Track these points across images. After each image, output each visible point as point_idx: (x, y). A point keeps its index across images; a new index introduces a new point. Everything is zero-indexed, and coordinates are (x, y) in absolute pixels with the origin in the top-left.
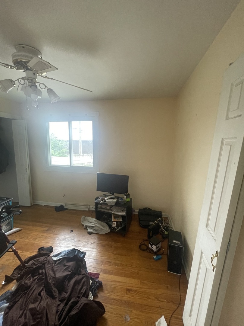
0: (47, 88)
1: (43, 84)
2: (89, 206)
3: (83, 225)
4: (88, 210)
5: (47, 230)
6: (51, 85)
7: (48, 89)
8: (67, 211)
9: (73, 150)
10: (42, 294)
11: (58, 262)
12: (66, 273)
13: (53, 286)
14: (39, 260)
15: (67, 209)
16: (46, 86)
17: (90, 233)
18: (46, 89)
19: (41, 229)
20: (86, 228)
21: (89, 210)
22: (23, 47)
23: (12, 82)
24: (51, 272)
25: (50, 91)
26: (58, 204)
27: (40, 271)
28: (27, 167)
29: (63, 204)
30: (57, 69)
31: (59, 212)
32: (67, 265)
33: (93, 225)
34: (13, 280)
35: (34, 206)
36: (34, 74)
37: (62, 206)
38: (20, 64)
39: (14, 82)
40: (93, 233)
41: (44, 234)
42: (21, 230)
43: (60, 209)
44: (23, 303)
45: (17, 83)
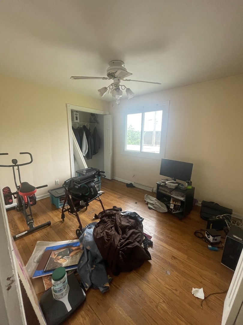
0: (126, 88)
1: (124, 86)
2: (153, 188)
3: (145, 201)
4: (151, 191)
5: (119, 197)
6: (128, 85)
7: (127, 89)
8: (135, 188)
9: (144, 138)
10: (113, 228)
11: (123, 216)
12: (128, 224)
13: (119, 228)
14: (113, 212)
15: (134, 187)
16: (125, 87)
17: (150, 208)
18: (126, 89)
19: (116, 195)
20: (147, 204)
21: (153, 192)
22: (113, 62)
23: (106, 89)
24: (119, 220)
25: (128, 90)
26: (129, 182)
27: (113, 217)
28: (111, 151)
29: (133, 183)
30: (132, 74)
31: (129, 188)
32: (129, 220)
33: (153, 202)
34: (99, 218)
35: (113, 180)
36: (119, 80)
37: (131, 184)
38: (111, 75)
39: (107, 88)
40: (152, 209)
41: (117, 199)
42: (104, 193)
43: (130, 186)
44: (102, 228)
45: (108, 88)
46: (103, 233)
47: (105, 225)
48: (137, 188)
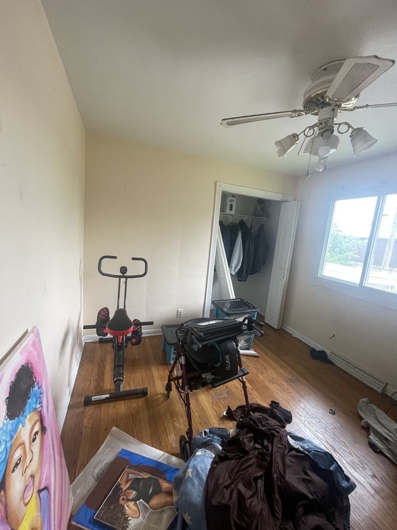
0: (352, 128)
1: (346, 123)
2: (387, 385)
3: (361, 418)
4: (380, 391)
5: (290, 380)
7: (354, 130)
8: (330, 366)
10: (259, 481)
11: (293, 452)
12: (302, 488)
13: (276, 490)
14: (268, 422)
15: (330, 362)
16: (349, 126)
17: (373, 446)
18: (351, 130)
19: (282, 371)
20: (367, 429)
22: (325, 69)
23: (294, 137)
24: (279, 460)
25: (358, 134)
26: (318, 347)
27: (266, 443)
28: (286, 272)
29: (328, 352)
30: (393, 62)
31: (315, 361)
32: (308, 475)
33: (388, 435)
34: (235, 420)
35: (281, 332)
36: (333, 110)
37: (323, 352)
38: (314, 103)
39: (298, 136)
40: (380, 453)
41: (284, 383)
42: (258, 357)
43: (320, 356)
45: (302, 137)
46: (230, 489)
47: (242, 464)
48: (338, 368)
